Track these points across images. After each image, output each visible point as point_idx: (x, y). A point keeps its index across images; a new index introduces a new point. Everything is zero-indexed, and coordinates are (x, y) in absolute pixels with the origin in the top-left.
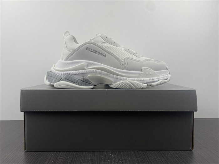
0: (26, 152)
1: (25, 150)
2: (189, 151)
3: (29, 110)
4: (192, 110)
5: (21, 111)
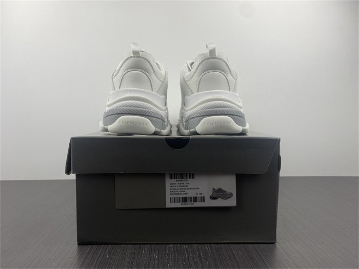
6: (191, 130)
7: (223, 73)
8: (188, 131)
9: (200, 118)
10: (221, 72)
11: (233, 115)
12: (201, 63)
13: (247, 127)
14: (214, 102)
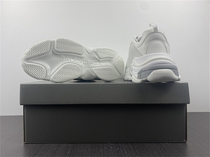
0: (25, 143)
1: (24, 141)
2: (183, 143)
3: (28, 104)
4: (185, 103)
5: (21, 105)
6: (143, 79)
7: (163, 42)
8: (141, 80)
9: (151, 71)
10: (161, 41)
11: (173, 69)
12: (148, 36)
13: (180, 77)
14: (159, 60)
